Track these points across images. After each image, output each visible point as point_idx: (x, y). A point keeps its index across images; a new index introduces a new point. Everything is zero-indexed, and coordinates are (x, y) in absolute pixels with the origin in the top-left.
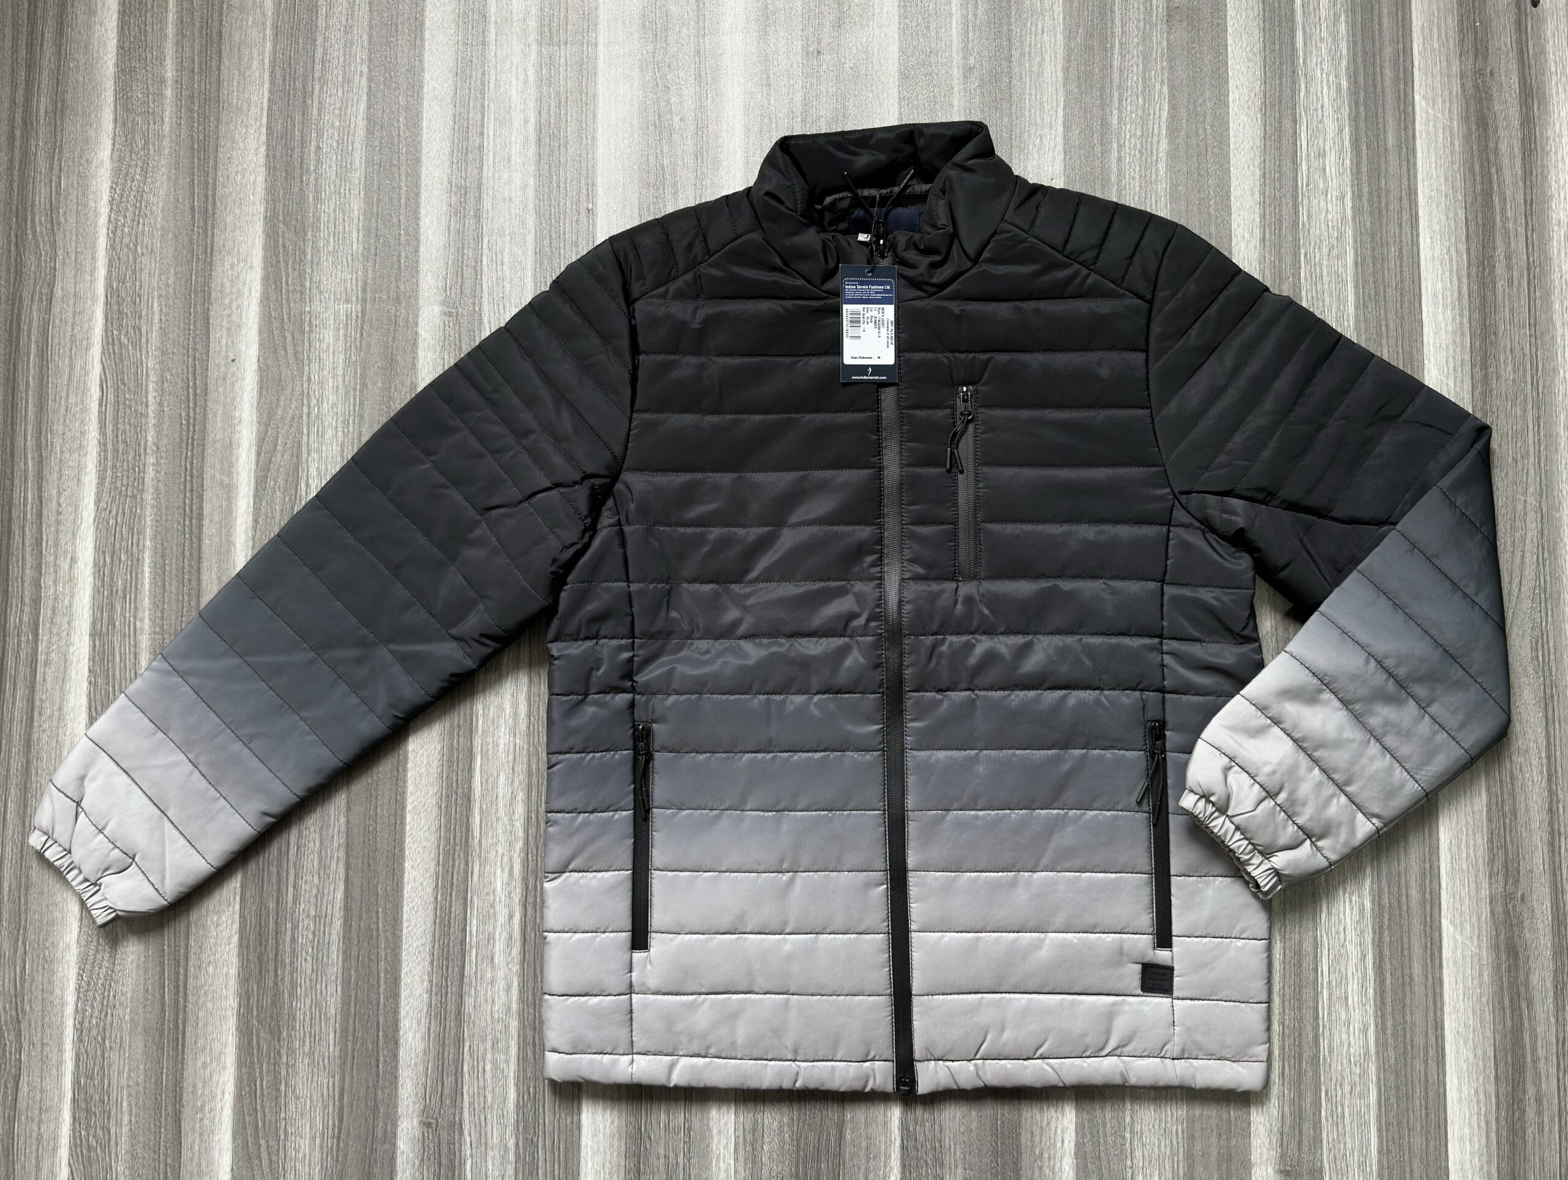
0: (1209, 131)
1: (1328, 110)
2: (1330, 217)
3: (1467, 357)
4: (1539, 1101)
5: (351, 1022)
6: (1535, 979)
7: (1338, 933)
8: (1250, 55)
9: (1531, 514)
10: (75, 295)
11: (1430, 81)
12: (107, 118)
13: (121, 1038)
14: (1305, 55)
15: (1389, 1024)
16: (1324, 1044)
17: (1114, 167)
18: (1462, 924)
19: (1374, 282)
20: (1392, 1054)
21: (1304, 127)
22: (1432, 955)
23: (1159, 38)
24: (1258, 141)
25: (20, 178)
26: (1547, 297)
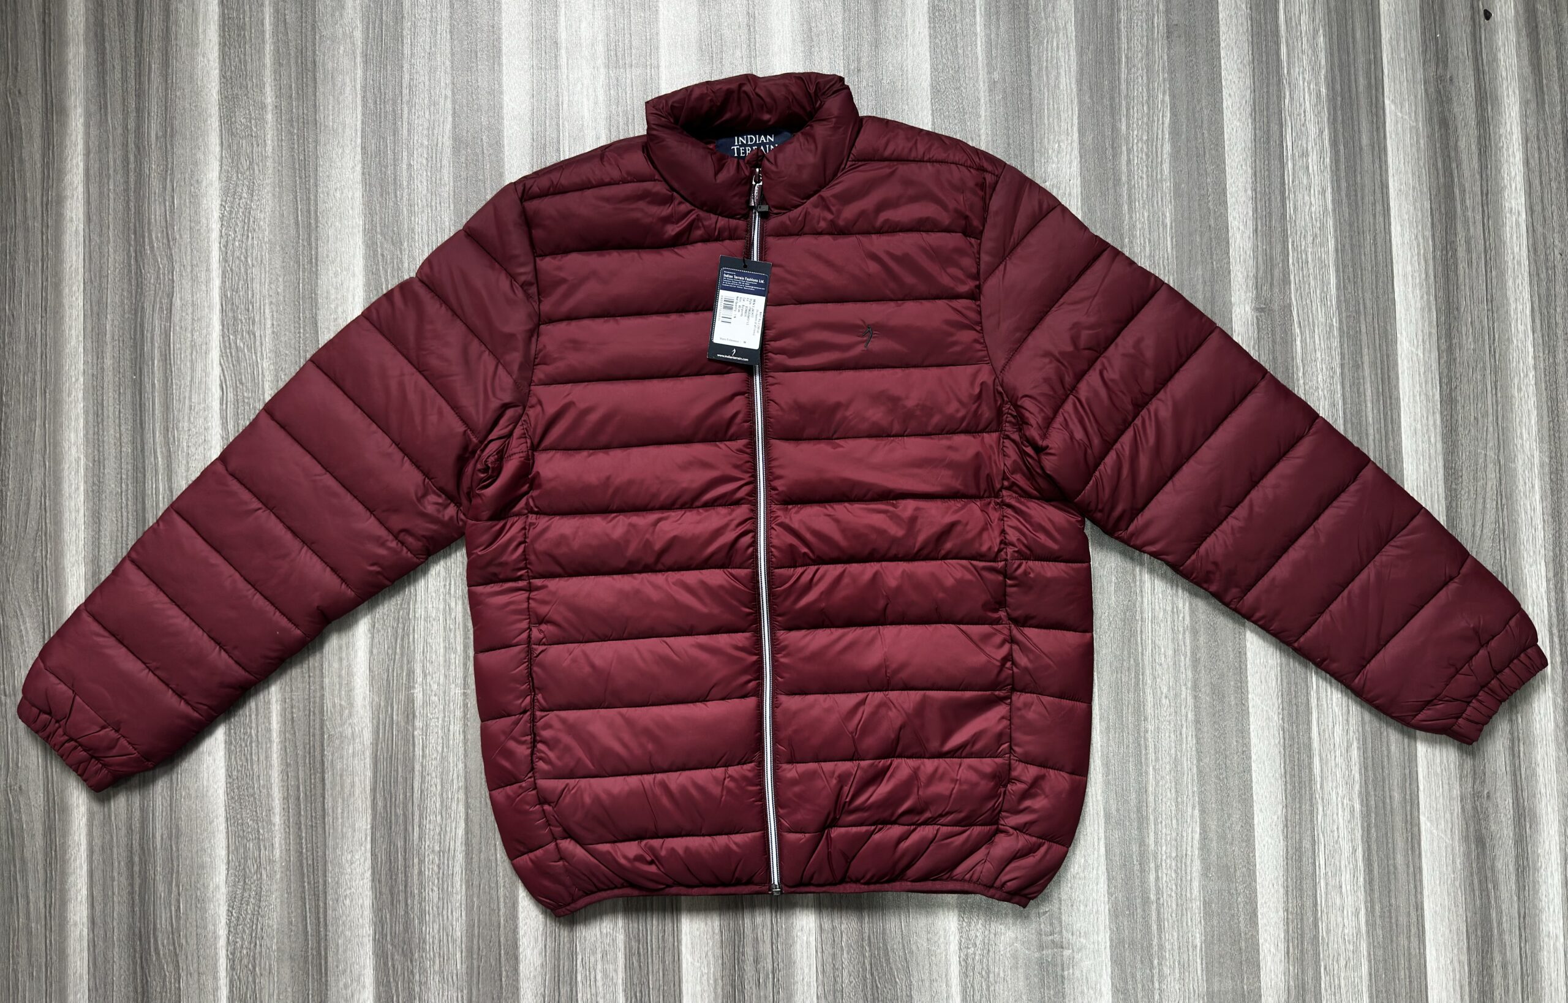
0: (1206, 135)
1: (1310, 115)
2: (1313, 209)
3: (1434, 331)
4: (1504, 966)
5: (475, 942)
6: (1499, 865)
7: (1332, 832)
8: (1240, 66)
9: (1491, 466)
10: (193, 305)
11: (1398, 86)
12: (213, 140)
13: (270, 965)
14: (1289, 65)
15: (1377, 907)
16: (1322, 926)
17: (1124, 168)
18: (1437, 820)
19: (1353, 267)
20: (1380, 932)
21: (1289, 130)
22: (1413, 847)
23: (1160, 52)
24: (1249, 144)
25: (136, 198)
26: (1502, 274)
